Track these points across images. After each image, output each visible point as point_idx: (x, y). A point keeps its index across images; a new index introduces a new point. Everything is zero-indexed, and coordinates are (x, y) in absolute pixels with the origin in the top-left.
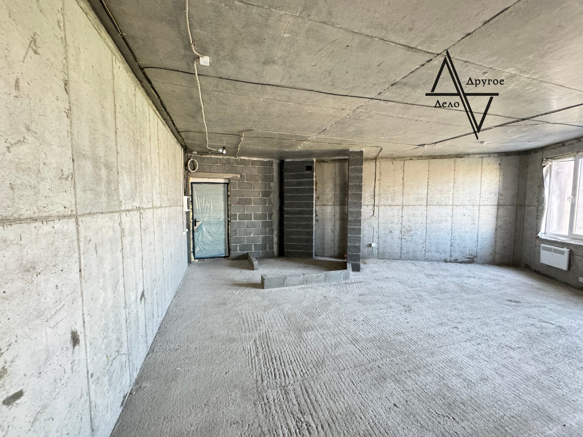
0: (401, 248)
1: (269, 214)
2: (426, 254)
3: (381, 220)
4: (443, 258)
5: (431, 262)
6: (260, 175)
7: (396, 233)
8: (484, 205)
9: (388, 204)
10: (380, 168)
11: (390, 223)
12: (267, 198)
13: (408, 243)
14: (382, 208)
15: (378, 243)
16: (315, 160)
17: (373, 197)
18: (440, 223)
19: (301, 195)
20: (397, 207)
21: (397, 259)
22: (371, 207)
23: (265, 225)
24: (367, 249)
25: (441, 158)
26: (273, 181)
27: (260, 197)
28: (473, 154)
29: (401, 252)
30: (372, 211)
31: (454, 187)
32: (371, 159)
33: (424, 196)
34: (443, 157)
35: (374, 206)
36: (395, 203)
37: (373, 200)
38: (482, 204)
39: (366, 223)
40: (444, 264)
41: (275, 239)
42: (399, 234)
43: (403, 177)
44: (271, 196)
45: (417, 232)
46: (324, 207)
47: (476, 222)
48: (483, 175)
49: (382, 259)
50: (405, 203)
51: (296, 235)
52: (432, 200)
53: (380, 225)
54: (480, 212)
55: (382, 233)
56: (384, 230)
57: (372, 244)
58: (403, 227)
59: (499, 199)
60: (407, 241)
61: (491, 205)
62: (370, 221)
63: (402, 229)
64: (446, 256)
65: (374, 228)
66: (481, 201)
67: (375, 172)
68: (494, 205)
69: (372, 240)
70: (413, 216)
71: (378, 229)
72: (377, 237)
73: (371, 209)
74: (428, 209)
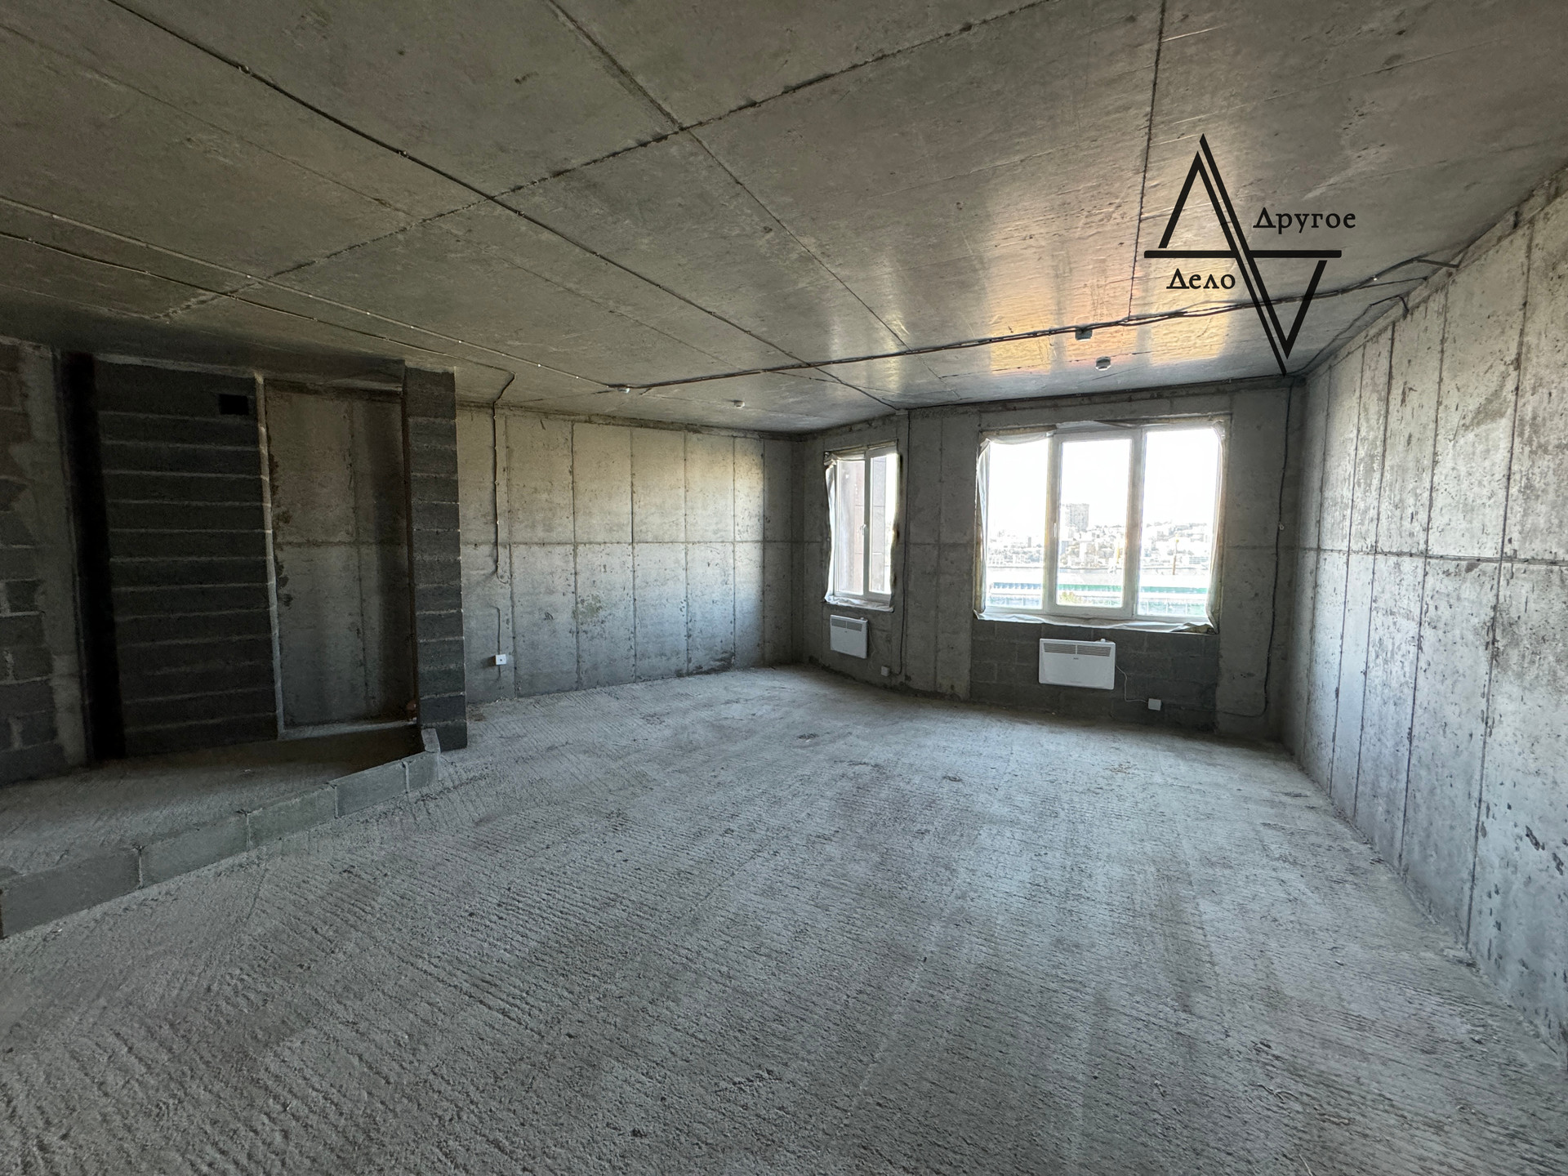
0: (579, 656)
2: (638, 663)
3: (520, 587)
4: (673, 668)
5: (650, 683)
7: (563, 619)
8: (742, 542)
9: (537, 540)
10: (506, 433)
11: (546, 593)
13: (597, 641)
14: (519, 551)
15: (515, 651)
16: (260, 379)
17: (490, 518)
18: (663, 585)
20: (559, 549)
21: (571, 689)
22: (486, 549)
24: (481, 675)
25: (657, 428)
28: (717, 427)
29: (579, 668)
30: (490, 561)
31: (686, 498)
32: (480, 407)
33: (627, 519)
34: (661, 426)
36: (554, 536)
37: (493, 530)
38: (738, 539)
39: (474, 598)
40: (676, 682)
42: (571, 620)
43: (572, 467)
44: (17, 506)
45: (614, 610)
46: (315, 551)
47: (731, 578)
48: (736, 476)
49: (529, 695)
50: (582, 536)
51: (190, 663)
52: (644, 528)
53: (516, 599)
54: (736, 558)
55: (523, 622)
56: (530, 613)
57: (498, 658)
58: (579, 600)
59: (765, 529)
60: (593, 638)
61: (752, 541)
62: (486, 589)
63: (577, 607)
64: (679, 662)
65: (498, 610)
66: (737, 532)
67: (491, 444)
68: (757, 542)
69: (496, 647)
70: (603, 570)
71: (513, 613)
72: (511, 635)
73: (488, 553)
74: (635, 551)
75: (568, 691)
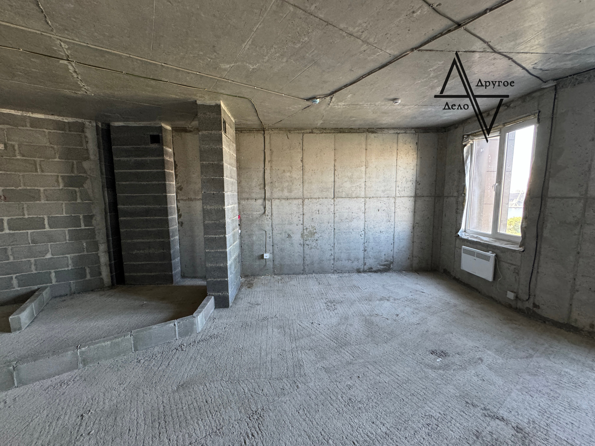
0: (304, 257)
1: (84, 217)
2: (335, 263)
3: (276, 221)
4: (355, 268)
5: (341, 275)
6: (55, 147)
7: (297, 238)
8: (401, 197)
9: (284, 197)
10: (270, 143)
11: (288, 224)
12: (77, 189)
13: (313, 250)
14: (276, 202)
15: (273, 252)
16: (168, 128)
17: (262, 186)
18: (351, 221)
19: (145, 183)
20: (296, 202)
22: (260, 202)
23: (76, 236)
24: (258, 263)
25: (350, 132)
26: (88, 158)
27: (61, 187)
28: (387, 128)
29: (304, 263)
30: (262, 208)
31: (366, 172)
32: (258, 131)
33: (331, 185)
34: (352, 131)
35: (265, 199)
36: (293, 195)
37: (264, 192)
38: (398, 195)
39: (255, 225)
40: (356, 276)
41: (104, 259)
42: (301, 238)
43: (302, 158)
44: (85, 186)
45: (323, 234)
47: (392, 218)
48: (399, 157)
49: (278, 274)
50: (307, 194)
51: (144, 249)
52: (341, 190)
53: (274, 227)
54: (396, 206)
55: (278, 238)
56: (281, 234)
57: (265, 255)
58: (305, 228)
59: (416, 189)
60: (311, 248)
61: (408, 196)
62: (260, 221)
63: (303, 232)
64: (359, 264)
65: (266, 232)
66: (397, 191)
67: (263, 149)
68: (411, 197)
69: (265, 250)
70: (317, 212)
71: (272, 233)
72: (272, 244)
73: (261, 204)
74: (335, 203)
75: (298, 274)
